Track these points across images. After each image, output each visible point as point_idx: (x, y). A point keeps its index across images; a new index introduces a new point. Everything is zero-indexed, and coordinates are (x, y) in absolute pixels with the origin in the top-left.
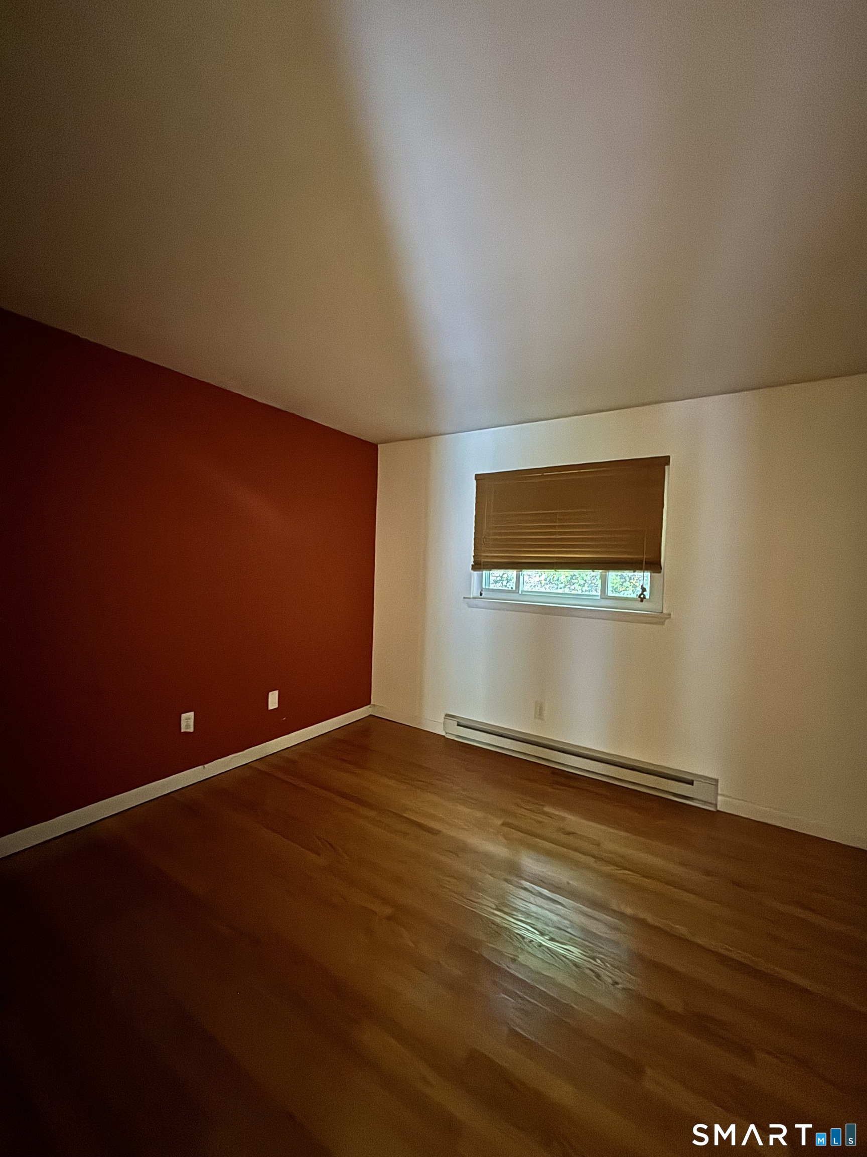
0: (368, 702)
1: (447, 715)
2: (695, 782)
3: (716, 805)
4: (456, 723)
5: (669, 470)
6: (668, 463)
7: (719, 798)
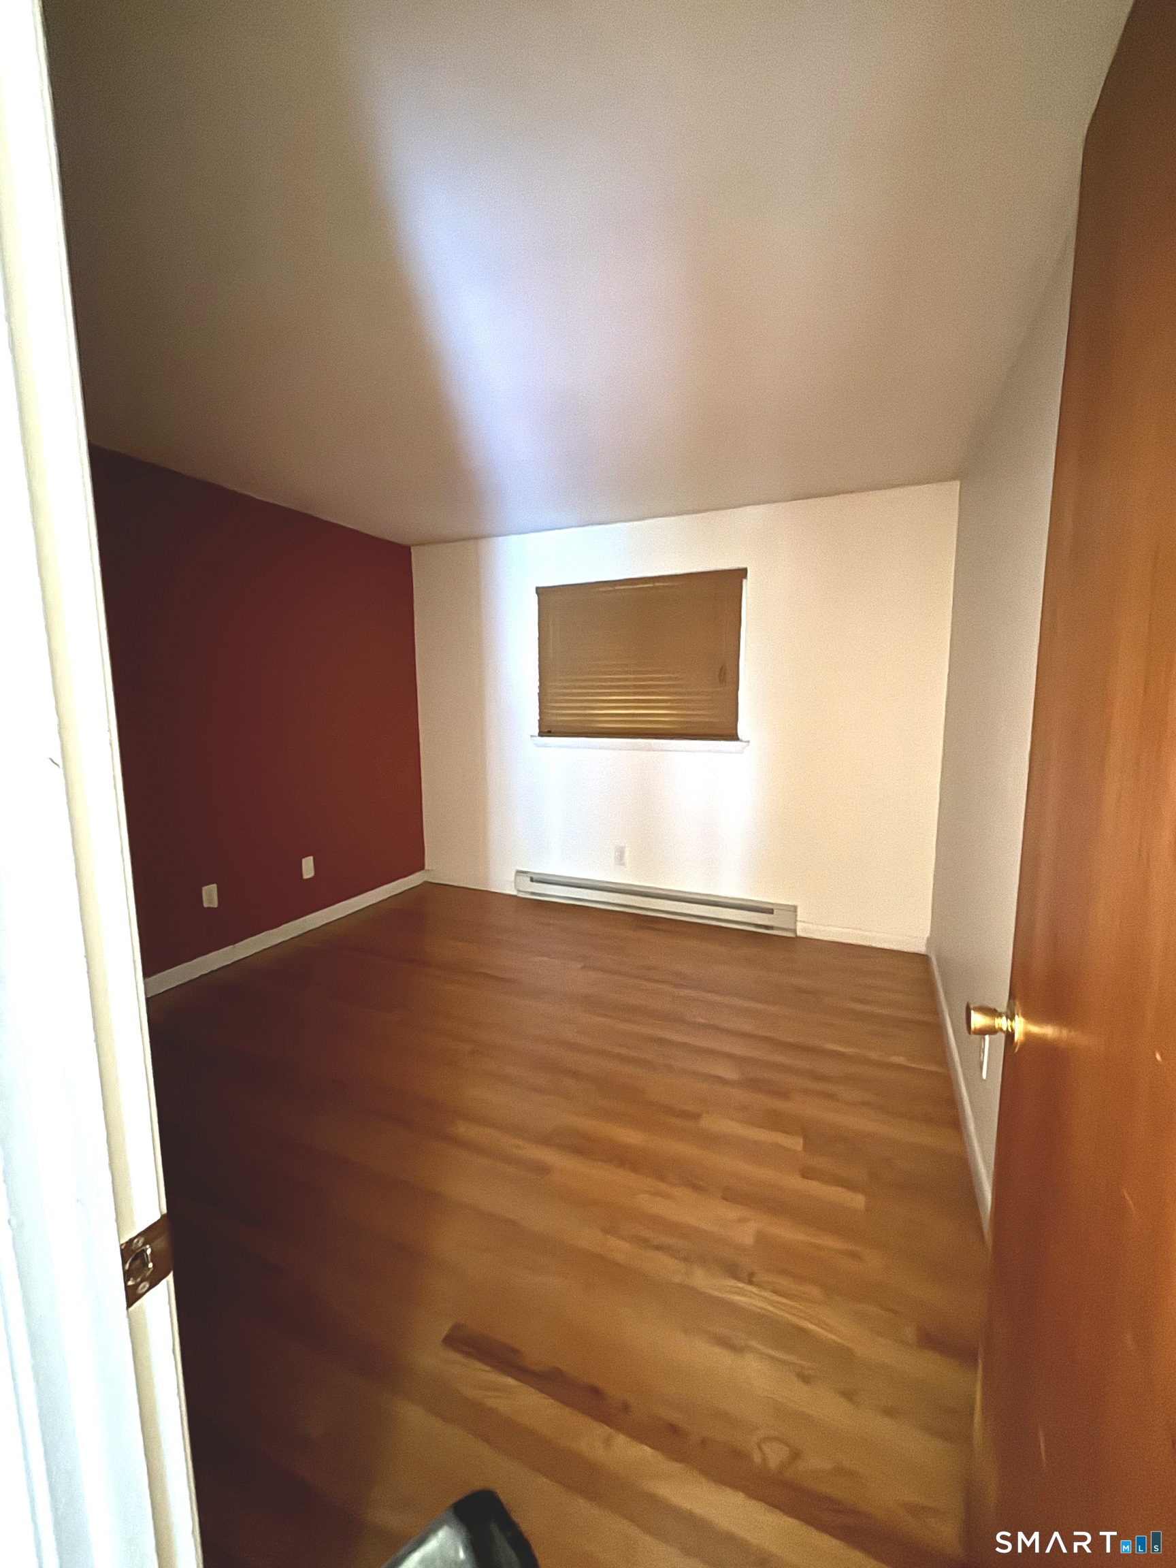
0: (420, 866)
1: (519, 872)
2: (775, 912)
3: (795, 931)
4: (529, 879)
5: (746, 583)
6: (745, 576)
7: (799, 924)
